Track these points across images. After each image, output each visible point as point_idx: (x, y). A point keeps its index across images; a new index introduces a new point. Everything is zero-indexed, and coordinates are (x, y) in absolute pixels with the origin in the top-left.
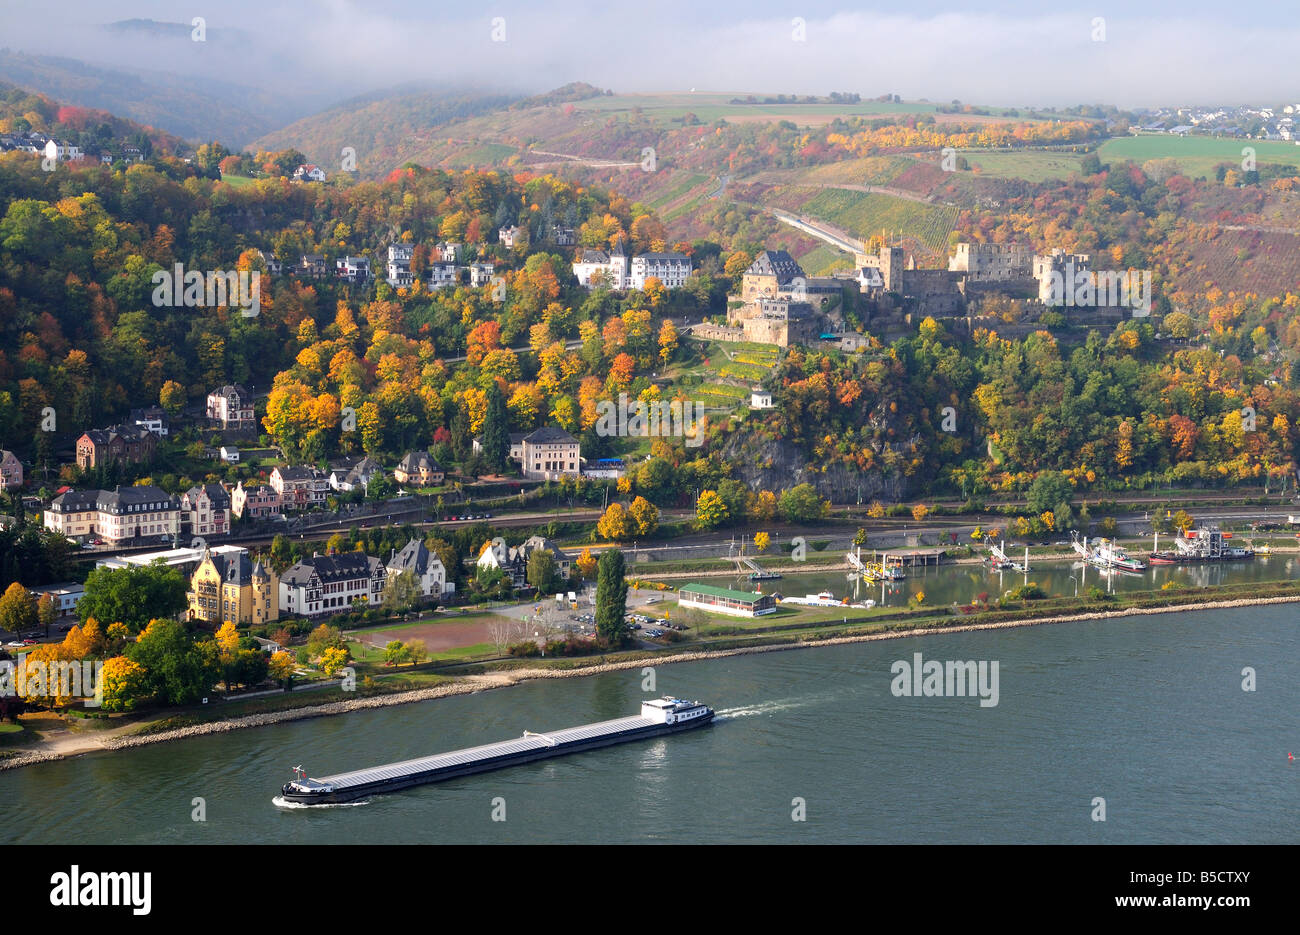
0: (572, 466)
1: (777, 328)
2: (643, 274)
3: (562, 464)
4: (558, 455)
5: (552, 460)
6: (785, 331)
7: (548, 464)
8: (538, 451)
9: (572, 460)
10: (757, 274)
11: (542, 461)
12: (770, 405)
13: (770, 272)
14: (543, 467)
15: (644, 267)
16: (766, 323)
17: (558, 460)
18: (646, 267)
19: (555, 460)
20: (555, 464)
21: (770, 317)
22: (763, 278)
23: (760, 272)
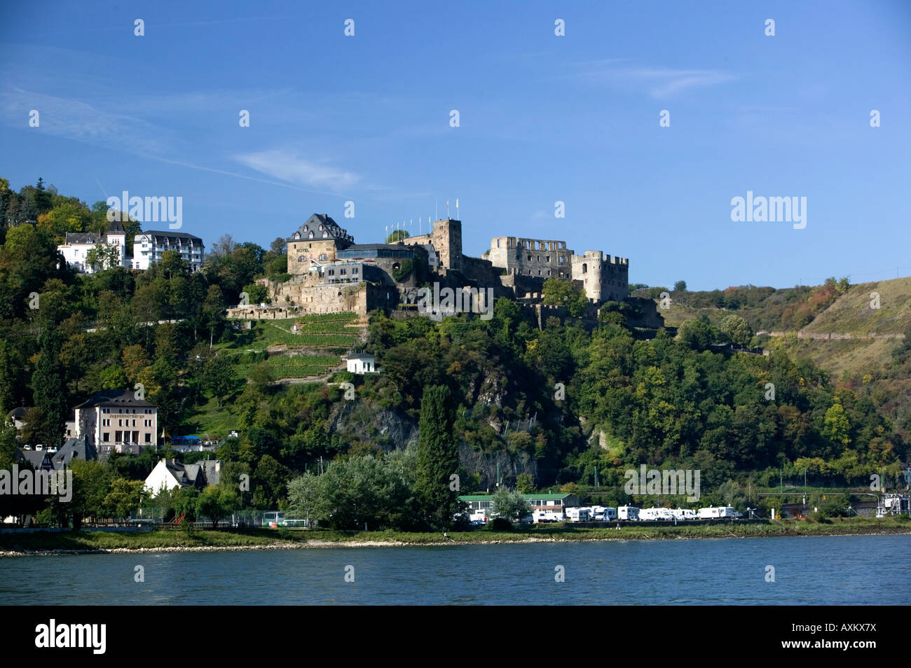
0: (148, 437)
1: (352, 293)
2: (151, 254)
3: (136, 434)
4: (130, 423)
5: (124, 429)
6: (362, 296)
7: (118, 434)
8: (106, 416)
9: (148, 430)
10: (308, 240)
11: (112, 429)
12: (372, 370)
13: (325, 236)
14: (112, 437)
15: (150, 246)
16: (335, 289)
17: (131, 429)
18: (154, 246)
19: (127, 429)
20: (127, 433)
21: (337, 281)
22: (315, 244)
23: (311, 236)
